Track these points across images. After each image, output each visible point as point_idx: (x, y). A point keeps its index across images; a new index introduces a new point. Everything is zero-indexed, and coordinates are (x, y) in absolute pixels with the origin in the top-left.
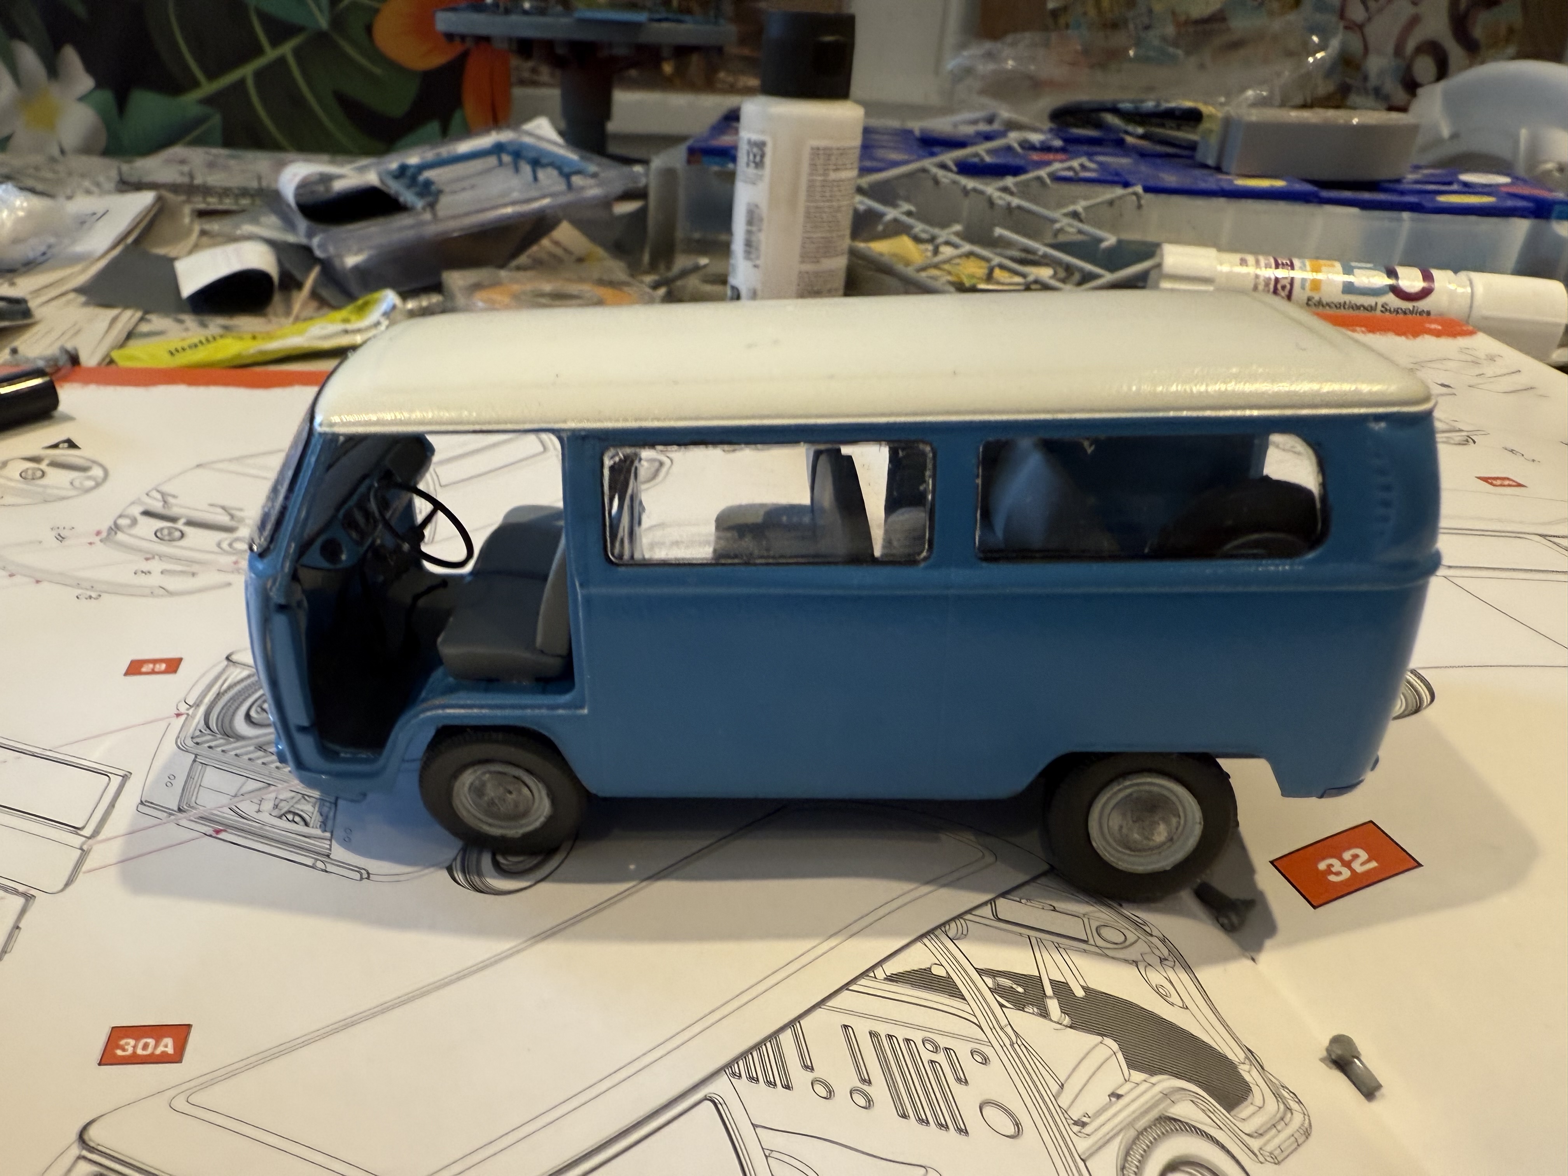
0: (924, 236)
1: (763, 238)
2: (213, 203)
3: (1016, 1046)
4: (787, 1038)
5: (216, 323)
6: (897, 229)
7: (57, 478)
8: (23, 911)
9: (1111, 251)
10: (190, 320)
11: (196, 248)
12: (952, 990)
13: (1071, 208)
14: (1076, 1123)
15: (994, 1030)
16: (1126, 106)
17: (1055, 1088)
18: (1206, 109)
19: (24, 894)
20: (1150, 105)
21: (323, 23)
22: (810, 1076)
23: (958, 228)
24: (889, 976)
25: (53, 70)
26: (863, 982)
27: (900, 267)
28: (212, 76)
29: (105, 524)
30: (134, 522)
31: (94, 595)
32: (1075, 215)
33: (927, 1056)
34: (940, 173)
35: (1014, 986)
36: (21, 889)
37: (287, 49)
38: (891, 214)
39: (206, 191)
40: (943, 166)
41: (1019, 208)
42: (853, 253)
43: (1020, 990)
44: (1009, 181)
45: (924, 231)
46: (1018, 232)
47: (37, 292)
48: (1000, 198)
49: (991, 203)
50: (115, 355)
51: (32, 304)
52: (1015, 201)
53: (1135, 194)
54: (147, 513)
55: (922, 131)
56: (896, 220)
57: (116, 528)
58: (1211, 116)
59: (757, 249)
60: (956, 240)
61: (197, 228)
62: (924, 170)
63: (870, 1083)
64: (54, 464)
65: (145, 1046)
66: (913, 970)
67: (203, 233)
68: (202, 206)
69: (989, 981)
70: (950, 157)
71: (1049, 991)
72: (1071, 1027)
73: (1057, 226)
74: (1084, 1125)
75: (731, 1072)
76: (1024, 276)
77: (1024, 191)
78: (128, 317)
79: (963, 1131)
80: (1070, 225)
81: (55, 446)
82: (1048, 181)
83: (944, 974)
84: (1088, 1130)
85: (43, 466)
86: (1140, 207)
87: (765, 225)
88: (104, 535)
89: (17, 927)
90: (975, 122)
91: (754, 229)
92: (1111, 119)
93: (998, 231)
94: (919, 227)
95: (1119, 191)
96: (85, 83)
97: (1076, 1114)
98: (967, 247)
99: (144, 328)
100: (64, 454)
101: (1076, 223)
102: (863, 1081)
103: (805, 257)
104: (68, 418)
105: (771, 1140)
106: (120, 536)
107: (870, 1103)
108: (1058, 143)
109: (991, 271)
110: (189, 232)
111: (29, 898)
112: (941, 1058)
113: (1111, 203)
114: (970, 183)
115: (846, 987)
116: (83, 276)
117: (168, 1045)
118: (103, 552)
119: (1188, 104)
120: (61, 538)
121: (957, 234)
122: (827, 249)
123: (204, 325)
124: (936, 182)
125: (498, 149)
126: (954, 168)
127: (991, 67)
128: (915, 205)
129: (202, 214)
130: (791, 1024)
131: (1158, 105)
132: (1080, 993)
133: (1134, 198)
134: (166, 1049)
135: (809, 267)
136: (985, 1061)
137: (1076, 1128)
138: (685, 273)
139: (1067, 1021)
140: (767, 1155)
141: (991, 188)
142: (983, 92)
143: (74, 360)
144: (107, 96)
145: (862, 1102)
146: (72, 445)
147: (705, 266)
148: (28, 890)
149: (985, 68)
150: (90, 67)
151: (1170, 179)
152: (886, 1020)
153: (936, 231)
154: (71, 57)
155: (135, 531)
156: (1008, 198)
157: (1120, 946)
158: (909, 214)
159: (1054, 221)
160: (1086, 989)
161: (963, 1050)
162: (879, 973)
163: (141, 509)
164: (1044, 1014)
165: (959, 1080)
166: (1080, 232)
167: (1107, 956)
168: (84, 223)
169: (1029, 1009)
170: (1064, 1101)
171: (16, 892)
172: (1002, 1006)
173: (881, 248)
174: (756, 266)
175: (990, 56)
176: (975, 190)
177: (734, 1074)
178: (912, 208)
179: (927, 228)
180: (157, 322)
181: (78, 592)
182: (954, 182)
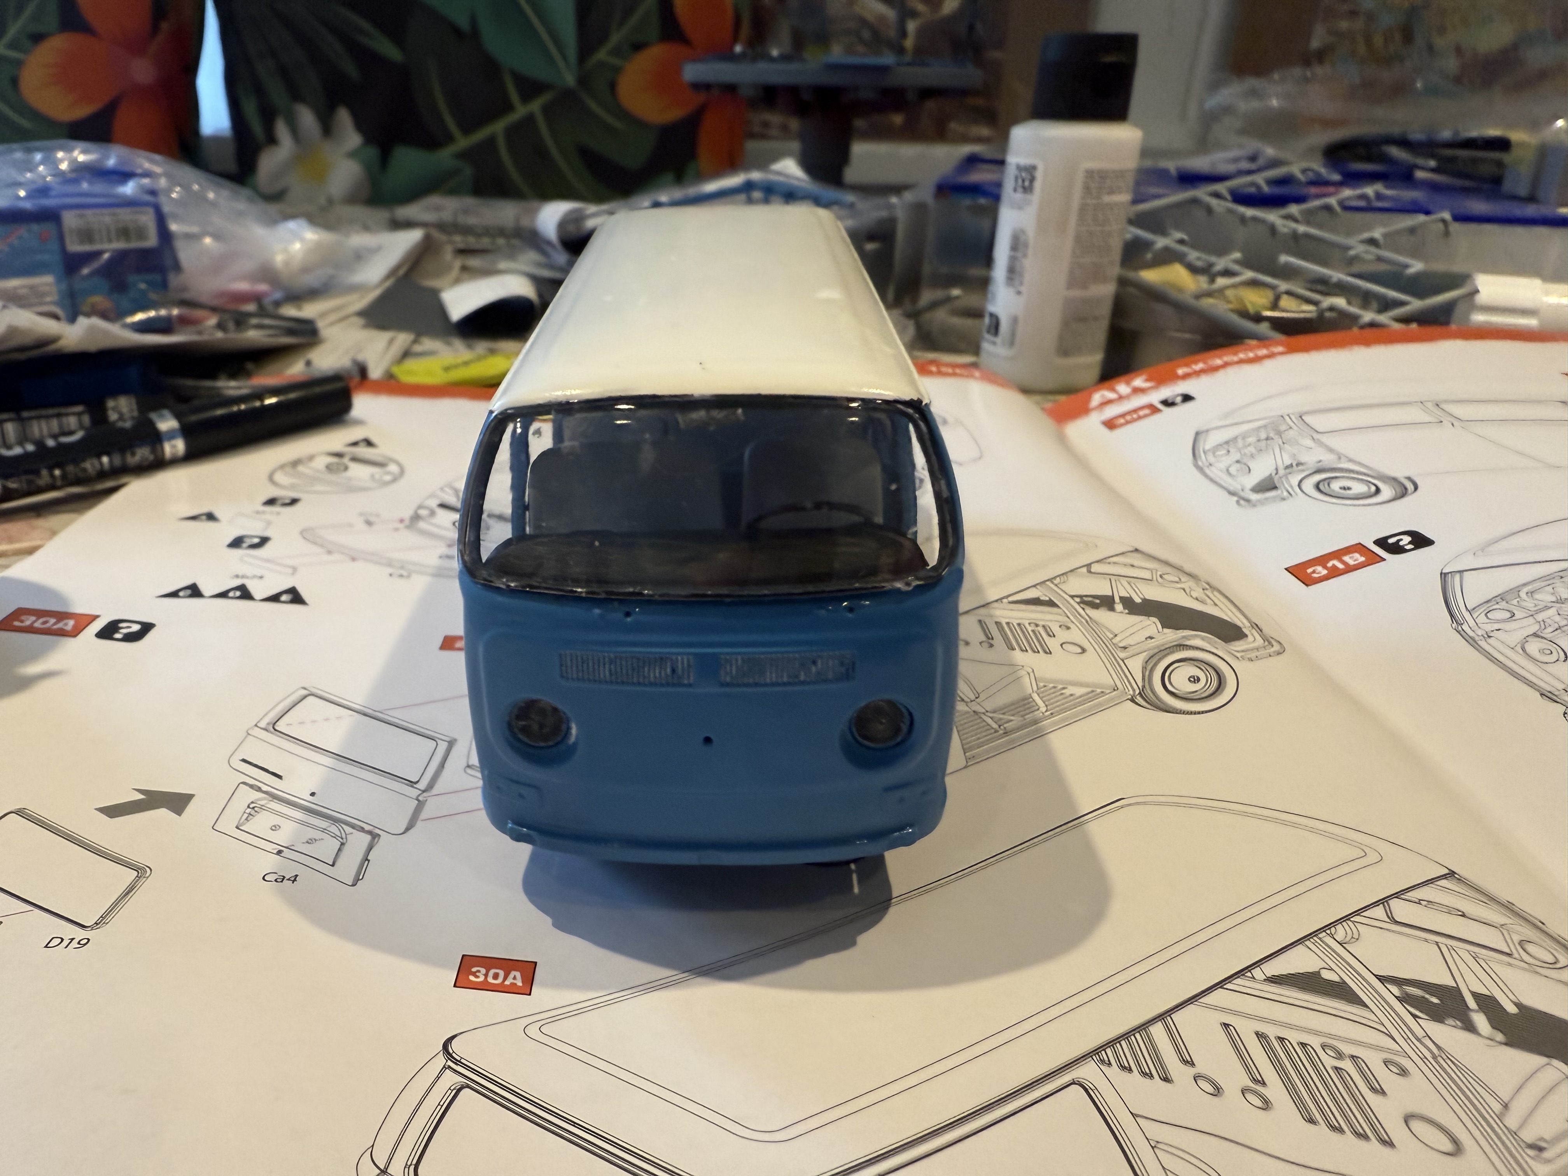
0: (1199, 264)
1: (1030, 265)
2: (472, 241)
3: (1439, 1059)
4: (1158, 1031)
5: (482, 346)
6: (1167, 257)
7: (358, 472)
8: (370, 848)
9: (1417, 277)
10: (458, 344)
11: (457, 281)
12: (1352, 998)
13: (1366, 235)
14: (1532, 1146)
15: (1408, 1041)
16: (1417, 136)
17: (1497, 1107)
18: (1516, 136)
19: (370, 833)
20: (1446, 134)
21: (570, 79)
22: (1192, 1071)
23: (1237, 255)
24: (1269, 977)
25: (327, 129)
26: (1238, 981)
27: (1174, 294)
28: (467, 129)
29: (407, 514)
30: (432, 513)
31: (404, 573)
32: (1372, 242)
33: (1329, 1062)
34: (1214, 202)
35: (1427, 996)
36: (367, 828)
37: (535, 106)
38: (1161, 242)
39: (467, 231)
40: (1217, 195)
41: (1307, 236)
42: (1123, 282)
43: (1435, 1000)
44: (1294, 209)
45: (1199, 259)
46: (1304, 258)
47: (323, 315)
48: (1284, 226)
49: (1273, 230)
50: (396, 370)
51: (320, 324)
52: (1302, 229)
53: (1444, 221)
54: (443, 506)
55: (1178, 170)
56: (1166, 249)
57: (416, 517)
58: (1522, 145)
59: (1021, 275)
60: (1236, 268)
61: (458, 263)
62: (1195, 201)
63: (1264, 1084)
64: (354, 459)
65: (496, 976)
66: (1299, 973)
67: (464, 269)
68: (461, 246)
69: (1395, 990)
70: (1221, 187)
71: (1472, 1003)
72: (1506, 1044)
73: (1352, 253)
74: (1541, 1149)
75: (1098, 1059)
76: (1315, 303)
77: (1309, 218)
78: (403, 339)
79: (1388, 1143)
80: (1367, 252)
81: (355, 444)
82: (1338, 209)
83: (1337, 979)
84: (1546, 1155)
85: (346, 460)
86: (1447, 233)
87: (1030, 251)
88: (407, 522)
89: (366, 859)
90: (1236, 160)
91: (1019, 255)
92: (1395, 152)
93: (1284, 258)
94: (1193, 255)
95: (1422, 218)
96: (353, 139)
97: (1529, 1135)
98: (1249, 274)
99: (418, 348)
100: (363, 451)
101: (1373, 249)
102: (1255, 1081)
103: (1071, 284)
104: (358, 422)
105: (1155, 1131)
106: (422, 525)
107: (1267, 1105)
108: (1336, 177)
109: (1277, 298)
110: (449, 268)
111: (375, 836)
112: (1347, 1065)
113: (1412, 231)
114: (1249, 212)
115: (1220, 985)
116: (362, 302)
117: (516, 978)
118: (410, 538)
119: (1493, 132)
120: (369, 523)
121: (1236, 262)
122: (1096, 275)
123: (470, 347)
124: (1209, 210)
125: (748, 187)
126: (1229, 197)
127: (1255, 104)
128: (1188, 234)
129: (462, 252)
130: (1161, 1017)
131: (1456, 133)
132: (1512, 1009)
133: (1441, 226)
134: (515, 982)
135: (1077, 293)
136: (1403, 1072)
137: (1531, 1152)
138: (934, 305)
139: (1500, 1037)
140: (1153, 1146)
141: (1272, 216)
142: (1244, 132)
143: (363, 371)
144: (372, 152)
145: (1258, 1102)
146: (369, 443)
147: (957, 298)
148: (374, 829)
149: (1245, 106)
150: (360, 126)
151: (1479, 206)
152: (1274, 1022)
153: (1213, 259)
154: (344, 117)
155: (434, 520)
156: (1293, 225)
157: (1551, 966)
158: (1181, 242)
159: (1349, 248)
160: (1518, 1005)
161: (1374, 1061)
162: (1257, 973)
163: (438, 502)
164: (1470, 1027)
165: (1373, 1090)
166: (1379, 259)
167: (1537, 973)
168: (360, 257)
169: (1450, 1021)
170: (1512, 1121)
171: (362, 830)
172: (1415, 1016)
173: (1151, 276)
174: (1019, 293)
175: (1254, 93)
176: (1255, 219)
177: (1102, 1061)
178: (1185, 237)
179: (1204, 256)
180: (428, 344)
181: (390, 570)
182: (1230, 211)
